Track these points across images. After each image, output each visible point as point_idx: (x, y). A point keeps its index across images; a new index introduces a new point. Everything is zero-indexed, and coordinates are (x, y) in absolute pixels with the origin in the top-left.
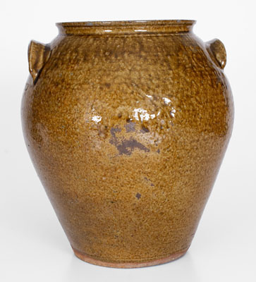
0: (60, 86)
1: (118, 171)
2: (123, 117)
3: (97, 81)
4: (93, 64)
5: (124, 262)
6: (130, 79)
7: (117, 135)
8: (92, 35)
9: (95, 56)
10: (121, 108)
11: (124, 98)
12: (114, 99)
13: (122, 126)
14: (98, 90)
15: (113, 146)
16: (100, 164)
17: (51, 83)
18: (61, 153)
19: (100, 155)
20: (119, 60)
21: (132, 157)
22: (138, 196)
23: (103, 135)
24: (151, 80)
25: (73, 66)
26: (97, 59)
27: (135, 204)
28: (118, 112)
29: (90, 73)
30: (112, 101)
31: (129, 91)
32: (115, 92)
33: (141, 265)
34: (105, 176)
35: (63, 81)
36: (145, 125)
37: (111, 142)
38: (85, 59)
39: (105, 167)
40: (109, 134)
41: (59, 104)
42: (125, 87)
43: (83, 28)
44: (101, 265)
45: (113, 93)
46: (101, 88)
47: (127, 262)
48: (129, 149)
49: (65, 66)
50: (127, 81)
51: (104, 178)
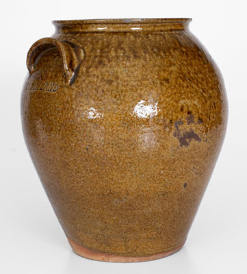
0: (115, 84)
1: (176, 163)
2: (184, 111)
3: (156, 76)
4: (146, 61)
5: (157, 253)
6: (182, 73)
7: (180, 127)
8: (129, 32)
9: (145, 52)
10: (182, 102)
11: (183, 91)
12: (175, 93)
13: (184, 119)
14: (159, 85)
15: (176, 139)
16: (163, 158)
17: (101, 81)
18: (121, 151)
19: (164, 149)
20: (168, 56)
21: (189, 148)
22: (185, 185)
23: (168, 129)
24: (197, 74)
25: (124, 62)
26: (147, 56)
27: (181, 194)
28: (180, 105)
29: (146, 69)
30: (173, 96)
31: (185, 85)
32: (175, 86)
33: (169, 253)
34: (164, 169)
35: (117, 78)
36: (201, 116)
37: (175, 135)
38: (135, 56)
39: (166, 160)
40: (173, 127)
41: (119, 102)
42: (181, 81)
43: (118, 25)
44: (133, 262)
45: (173, 87)
46: (161, 84)
47: (159, 253)
48: (188, 140)
49: (114, 63)
50: (181, 76)
51: (162, 172)
